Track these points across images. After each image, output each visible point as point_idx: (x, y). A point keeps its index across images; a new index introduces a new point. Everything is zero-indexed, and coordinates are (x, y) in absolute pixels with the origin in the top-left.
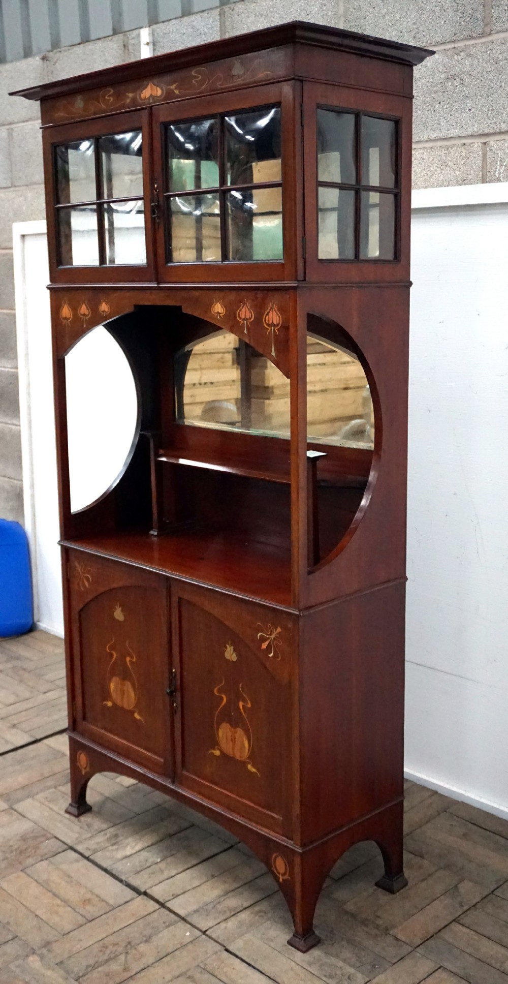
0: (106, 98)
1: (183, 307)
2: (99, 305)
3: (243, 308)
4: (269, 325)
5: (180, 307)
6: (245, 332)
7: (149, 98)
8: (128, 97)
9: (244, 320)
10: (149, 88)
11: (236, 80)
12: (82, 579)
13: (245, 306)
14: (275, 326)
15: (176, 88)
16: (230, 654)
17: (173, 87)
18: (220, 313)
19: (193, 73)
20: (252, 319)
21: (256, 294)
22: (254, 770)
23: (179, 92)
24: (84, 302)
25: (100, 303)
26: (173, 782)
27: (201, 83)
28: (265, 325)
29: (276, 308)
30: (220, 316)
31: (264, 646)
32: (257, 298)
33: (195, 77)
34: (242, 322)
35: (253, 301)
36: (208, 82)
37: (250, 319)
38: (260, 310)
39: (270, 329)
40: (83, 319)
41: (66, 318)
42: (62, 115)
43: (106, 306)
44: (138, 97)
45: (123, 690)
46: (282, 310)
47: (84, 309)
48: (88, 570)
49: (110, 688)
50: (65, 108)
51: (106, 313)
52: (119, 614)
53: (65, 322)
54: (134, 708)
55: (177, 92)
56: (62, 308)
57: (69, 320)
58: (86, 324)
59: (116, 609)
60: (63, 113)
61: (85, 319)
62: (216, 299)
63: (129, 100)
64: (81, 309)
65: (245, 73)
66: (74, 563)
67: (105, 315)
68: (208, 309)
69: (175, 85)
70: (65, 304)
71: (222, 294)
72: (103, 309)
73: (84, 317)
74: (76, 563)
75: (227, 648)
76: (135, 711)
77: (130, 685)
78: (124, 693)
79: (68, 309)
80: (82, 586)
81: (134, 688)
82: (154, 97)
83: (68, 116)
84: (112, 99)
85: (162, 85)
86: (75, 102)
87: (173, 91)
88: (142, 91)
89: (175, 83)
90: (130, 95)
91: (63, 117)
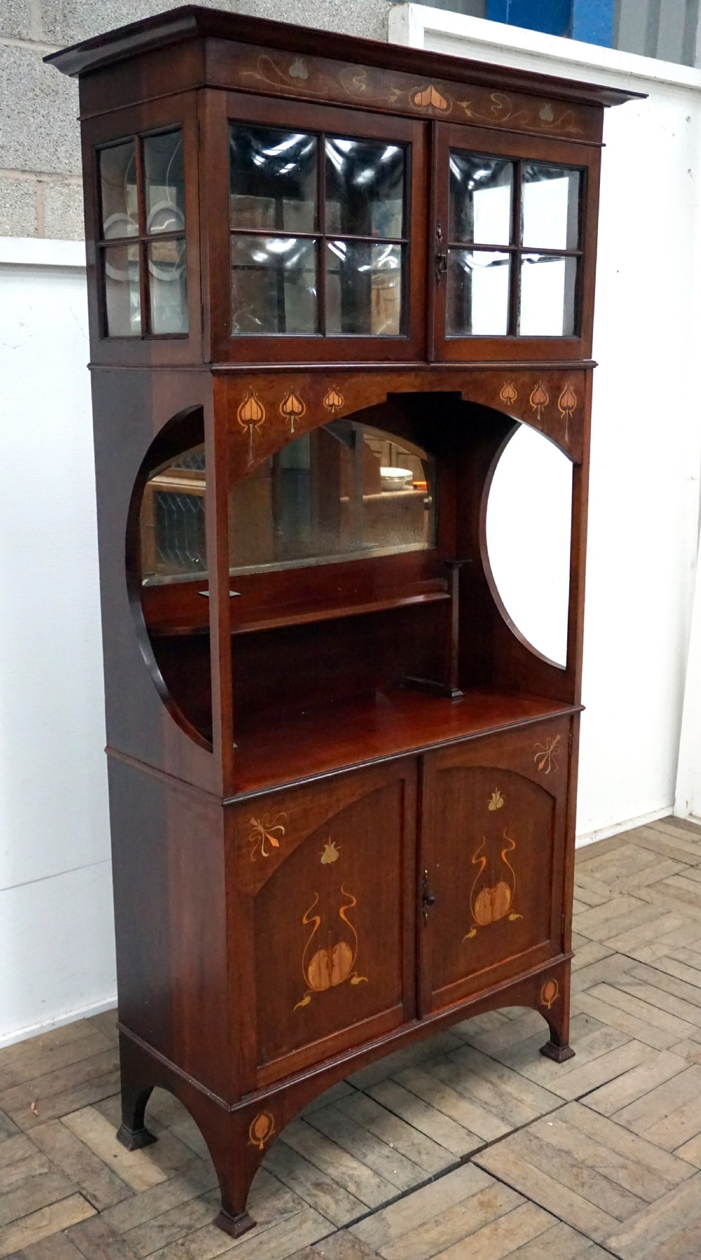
0: (354, 79)
1: (463, 393)
2: (323, 396)
3: (537, 390)
4: (565, 409)
5: (460, 393)
6: (539, 418)
7: (427, 107)
8: (394, 94)
9: (537, 404)
10: (429, 92)
11: (543, 126)
12: (266, 839)
13: (540, 389)
14: (570, 408)
15: (468, 107)
16: (496, 802)
17: (464, 104)
18: (510, 398)
19: (492, 97)
20: (546, 404)
21: (552, 374)
23: (472, 113)
24: (293, 393)
25: (325, 393)
27: (503, 112)
28: (560, 408)
29: (572, 388)
30: (510, 401)
31: (541, 766)
32: (552, 380)
33: (492, 103)
34: (536, 407)
35: (549, 382)
36: (510, 117)
37: (544, 402)
38: (555, 391)
39: (564, 412)
40: (290, 420)
41: (251, 421)
42: (258, 77)
43: (336, 397)
44: (410, 100)
45: (332, 961)
46: (577, 392)
47: (293, 404)
48: (277, 820)
49: (307, 976)
50: (267, 69)
51: (335, 409)
52: (330, 855)
53: (249, 427)
54: (350, 974)
55: (468, 113)
56: (243, 404)
57: (260, 423)
58: (294, 429)
59: (324, 850)
60: (259, 74)
61: (295, 419)
62: (507, 382)
63: (396, 98)
64: (285, 403)
65: (554, 121)
66: (248, 821)
67: (333, 411)
68: (495, 394)
69: (468, 103)
70: (250, 397)
71: (514, 375)
72: (331, 403)
73: (292, 417)
74: (253, 822)
75: (491, 798)
76: (352, 977)
77: (343, 945)
78: (333, 966)
79: (258, 404)
80: (265, 851)
81: (352, 945)
82: (434, 108)
83: (272, 83)
84: (364, 86)
85: (449, 96)
86: (289, 66)
87: (463, 109)
88: (417, 93)
89: (467, 100)
90: (397, 92)
91: (260, 81)
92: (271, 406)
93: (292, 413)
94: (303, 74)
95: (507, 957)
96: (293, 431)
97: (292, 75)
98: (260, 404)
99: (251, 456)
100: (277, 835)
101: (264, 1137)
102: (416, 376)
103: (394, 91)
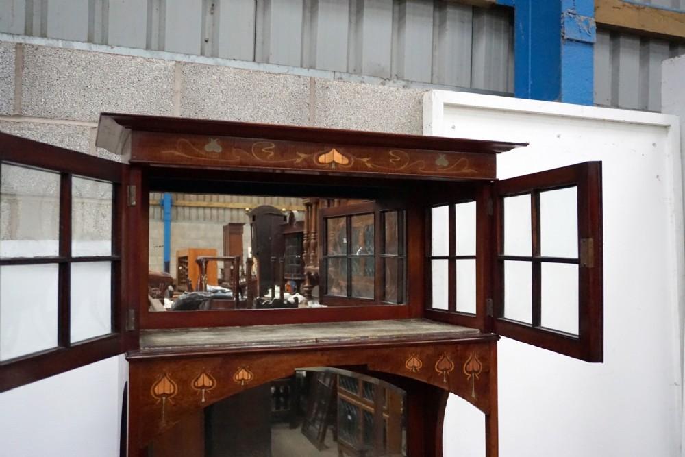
0: (264, 150)
1: (369, 365)
2: (233, 373)
3: (442, 360)
4: (470, 373)
5: (366, 365)
6: (445, 380)
7: (330, 164)
8: (300, 157)
9: (443, 370)
10: (332, 153)
11: (439, 169)
13: (445, 358)
14: (475, 372)
15: (368, 162)
17: (365, 160)
18: (415, 367)
19: (391, 153)
20: (452, 369)
21: (457, 347)
23: (372, 166)
24: (204, 372)
25: (236, 371)
27: (401, 163)
28: (466, 373)
29: (476, 357)
30: (416, 369)
32: (457, 351)
33: (390, 157)
34: (441, 372)
35: (453, 353)
36: (408, 165)
37: (450, 369)
38: (460, 361)
39: (470, 375)
40: (201, 392)
41: (164, 394)
42: (177, 153)
43: (246, 373)
44: (314, 160)
46: (483, 359)
47: (204, 380)
50: (185, 148)
51: (244, 383)
53: (162, 400)
55: (369, 165)
56: (156, 382)
57: (172, 396)
58: (205, 399)
60: (179, 152)
61: (206, 392)
62: (412, 354)
63: (301, 159)
64: (196, 380)
65: (449, 166)
67: (243, 384)
68: (402, 364)
69: (368, 159)
70: (163, 377)
71: (419, 349)
72: (241, 378)
73: (203, 391)
79: (171, 382)
82: (337, 164)
83: (190, 157)
84: (272, 154)
85: (350, 155)
86: (205, 145)
87: (363, 163)
88: (321, 155)
89: (368, 157)
90: (303, 155)
91: (179, 156)
92: (183, 383)
93: (203, 387)
94: (219, 150)
96: (203, 400)
97: (207, 150)
98: (173, 382)
99: (163, 421)
102: (322, 355)
103: (300, 155)
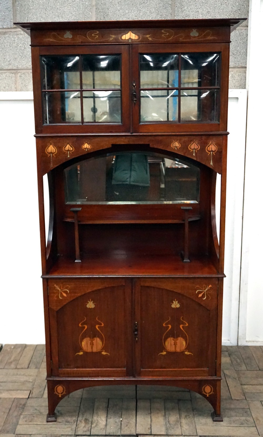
0: (93, 35)
1: (150, 145)
3: (192, 144)
4: (209, 151)
5: (149, 145)
6: (194, 155)
7: (128, 40)
8: (112, 37)
9: (193, 149)
10: (129, 34)
11: (192, 38)
12: (61, 293)
13: (194, 143)
14: (213, 151)
15: (149, 37)
16: (176, 305)
17: (148, 36)
18: (177, 147)
19: (163, 31)
20: (198, 149)
21: (202, 137)
22: (189, 353)
23: (152, 39)
24: (68, 143)
25: (83, 144)
26: (134, 377)
27: (169, 37)
28: (207, 151)
29: (214, 143)
30: (177, 148)
31: (200, 295)
32: (202, 139)
33: (163, 33)
35: (200, 140)
36: (173, 37)
37: (197, 149)
38: (204, 145)
39: (210, 153)
40: (68, 153)
41: (51, 153)
42: (51, 40)
43: (88, 145)
44: (120, 38)
45: (93, 343)
46: (218, 144)
47: (68, 147)
48: (66, 287)
49: (82, 345)
50: (55, 37)
51: (87, 149)
52: (91, 305)
53: (50, 155)
54: (101, 350)
55: (150, 39)
56: (48, 147)
57: (55, 154)
58: (70, 156)
59: (88, 303)
60: (52, 39)
61: (69, 153)
62: (174, 140)
63: (112, 38)
64: (65, 147)
65: (198, 36)
66: (54, 285)
67: (86, 150)
68: (169, 145)
69: (149, 35)
70: (50, 145)
71: (179, 138)
72: (85, 147)
73: (68, 152)
74: (55, 285)
75: (173, 303)
76: (102, 351)
77: (98, 339)
78: (93, 345)
79: (54, 147)
80: (61, 297)
81: (102, 339)
82: (132, 39)
83: (57, 41)
84: (97, 36)
85: (139, 34)
86: (64, 35)
87: (147, 38)
88: (123, 35)
89: (149, 34)
90: (113, 36)
91: (52, 41)
92: (59, 148)
93: (68, 150)
94: (71, 36)
95: (183, 368)
96: (69, 156)
97: (65, 37)
99: (52, 164)
100: (66, 292)
101: (61, 393)
102: (126, 138)
103: (112, 36)
